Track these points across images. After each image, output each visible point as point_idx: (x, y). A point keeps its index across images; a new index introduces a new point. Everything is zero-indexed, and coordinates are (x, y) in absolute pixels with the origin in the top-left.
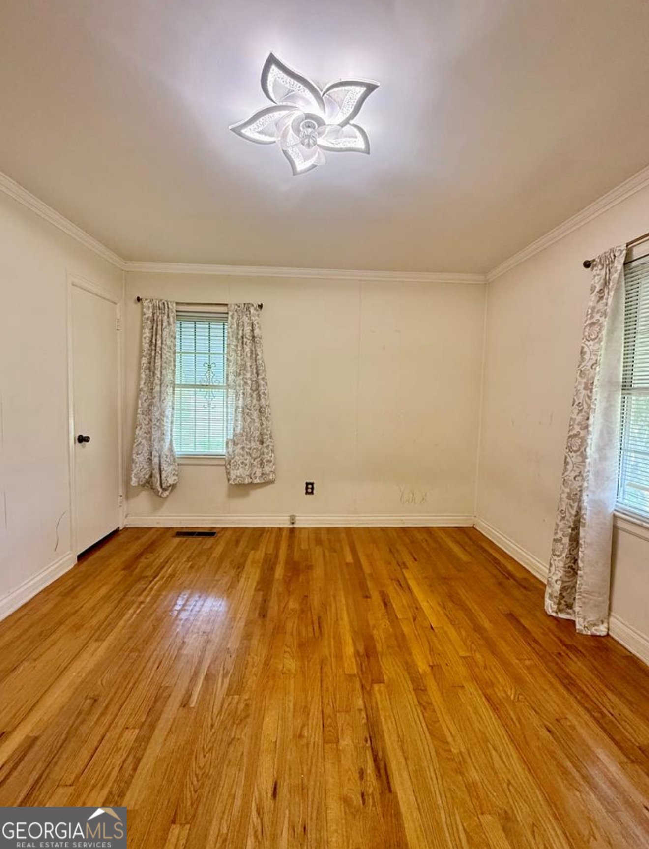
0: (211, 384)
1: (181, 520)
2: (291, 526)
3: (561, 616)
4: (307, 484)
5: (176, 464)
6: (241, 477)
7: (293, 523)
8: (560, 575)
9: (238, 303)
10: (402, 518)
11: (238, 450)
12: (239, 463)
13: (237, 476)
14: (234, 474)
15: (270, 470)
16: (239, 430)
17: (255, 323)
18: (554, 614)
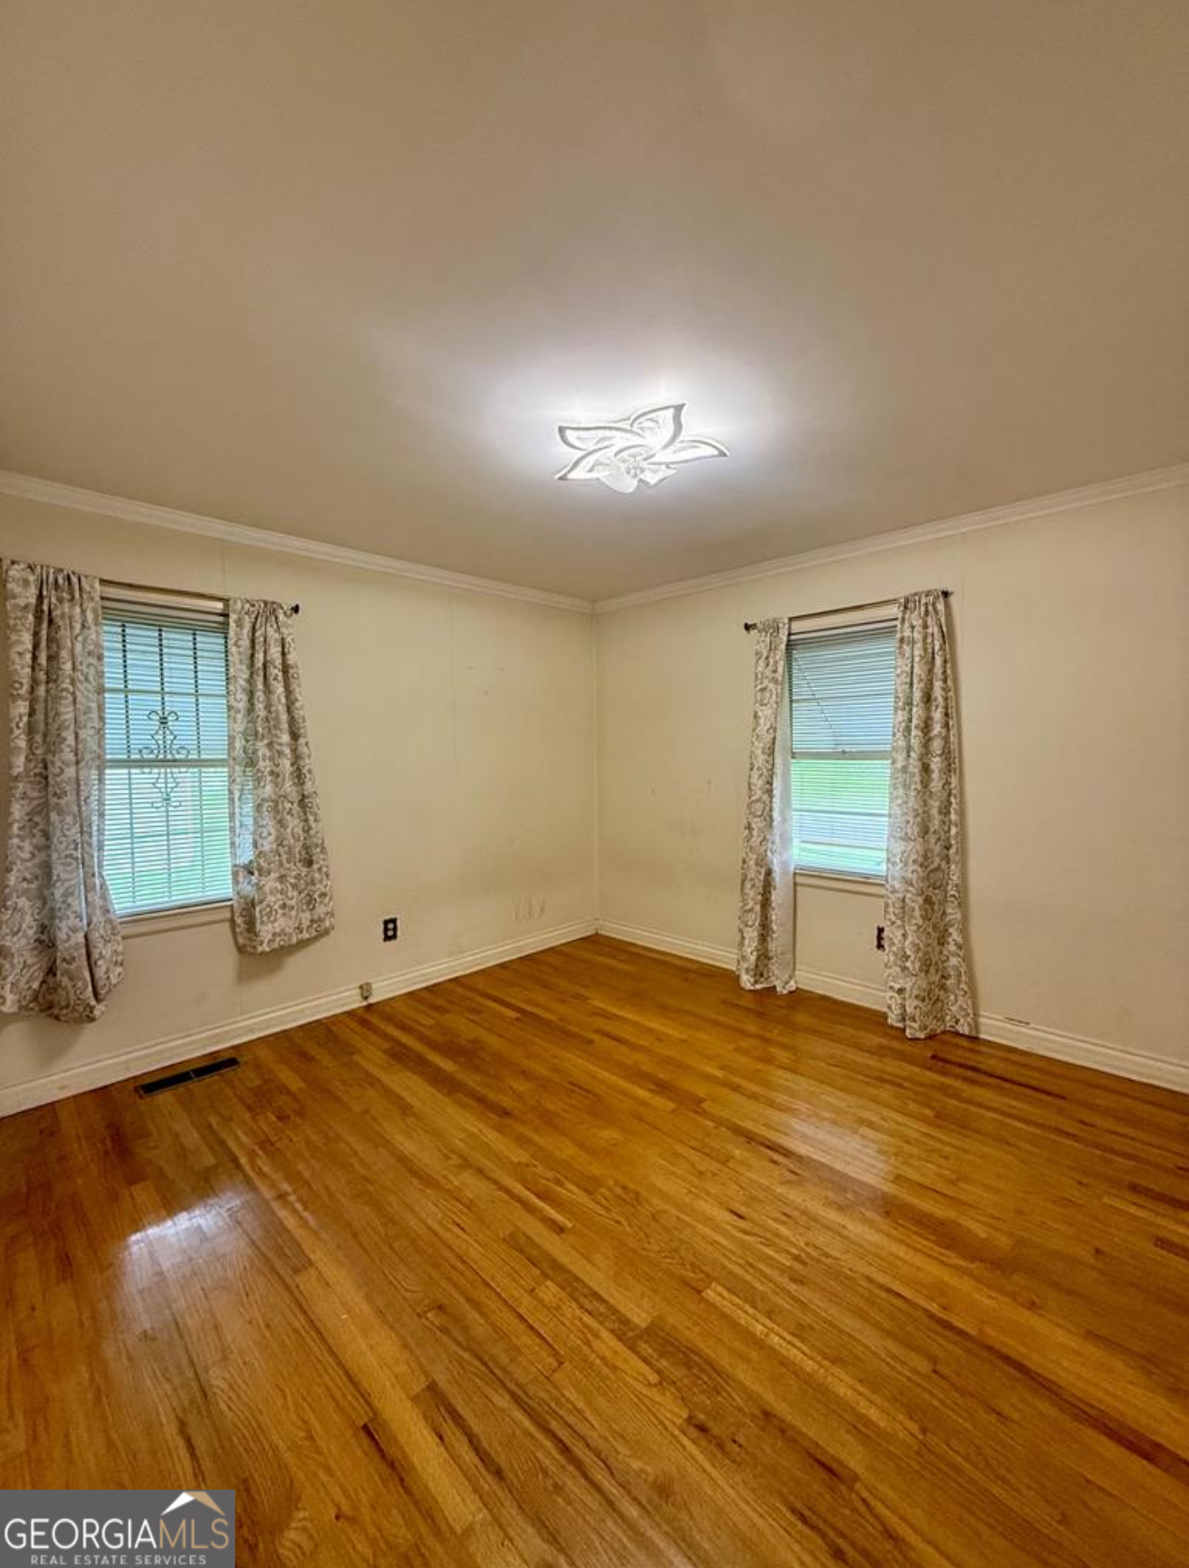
0: (169, 757)
1: (126, 1062)
2: (365, 1003)
3: (758, 987)
4: (386, 923)
5: (119, 938)
6: (283, 932)
7: (366, 998)
8: (755, 944)
9: (248, 597)
10: (519, 944)
11: (270, 883)
12: (276, 907)
13: (274, 935)
14: (268, 931)
15: (325, 910)
16: (267, 845)
17: (289, 639)
18: (752, 988)
